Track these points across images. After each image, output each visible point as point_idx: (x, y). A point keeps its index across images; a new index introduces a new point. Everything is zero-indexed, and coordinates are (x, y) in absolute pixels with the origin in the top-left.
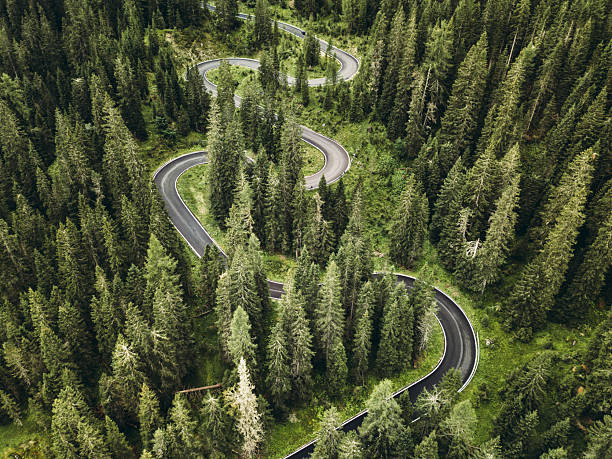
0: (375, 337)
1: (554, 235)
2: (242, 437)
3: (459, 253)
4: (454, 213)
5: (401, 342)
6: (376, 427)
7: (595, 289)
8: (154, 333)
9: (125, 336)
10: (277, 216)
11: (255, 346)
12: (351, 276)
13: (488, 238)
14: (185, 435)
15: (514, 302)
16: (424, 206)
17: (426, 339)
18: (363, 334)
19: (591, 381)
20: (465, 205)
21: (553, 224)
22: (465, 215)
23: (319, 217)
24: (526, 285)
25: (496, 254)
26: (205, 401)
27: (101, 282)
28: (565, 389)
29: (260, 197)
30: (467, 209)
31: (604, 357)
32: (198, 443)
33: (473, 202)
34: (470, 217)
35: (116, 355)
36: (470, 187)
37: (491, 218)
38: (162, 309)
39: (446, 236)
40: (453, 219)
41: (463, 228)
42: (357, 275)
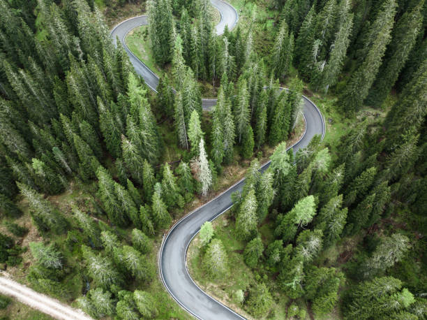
0: (270, 123)
1: (372, 51)
2: (201, 183)
3: (313, 70)
4: (309, 44)
5: (284, 125)
6: (276, 169)
7: (392, 82)
8: (143, 133)
9: (126, 136)
10: (199, 56)
11: (204, 133)
12: (252, 88)
13: (332, 57)
14: (173, 185)
15: (346, 96)
16: (291, 41)
17: (297, 122)
18: (263, 122)
19: (388, 134)
20: (316, 38)
21: (371, 45)
22: (317, 44)
23: (226, 54)
24: (354, 85)
25: (336, 68)
26: (180, 165)
27: (102, 107)
28: (373, 140)
29: (188, 44)
30: (318, 41)
31: (396, 120)
32: (178, 189)
33: (321, 36)
34: (319, 46)
35: (124, 147)
36: (319, 25)
37: (333, 45)
38: (145, 118)
39: (304, 60)
40: (308, 49)
41: (315, 53)
42: (256, 87)
